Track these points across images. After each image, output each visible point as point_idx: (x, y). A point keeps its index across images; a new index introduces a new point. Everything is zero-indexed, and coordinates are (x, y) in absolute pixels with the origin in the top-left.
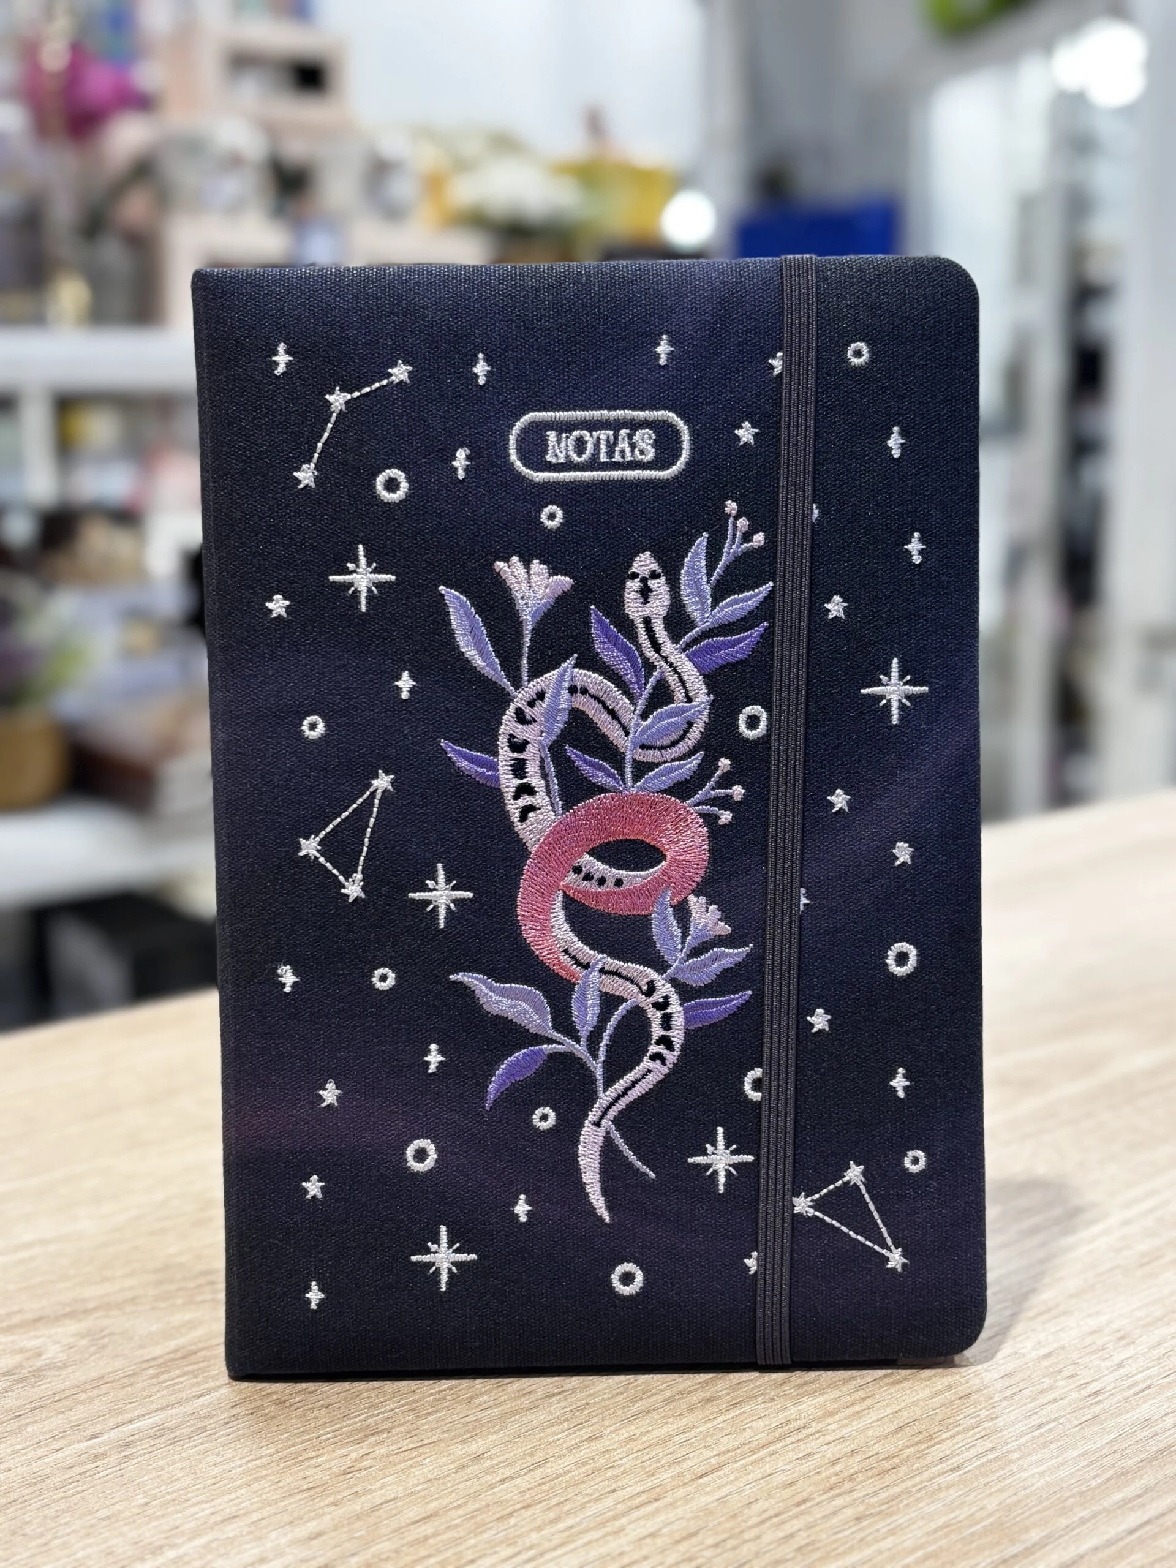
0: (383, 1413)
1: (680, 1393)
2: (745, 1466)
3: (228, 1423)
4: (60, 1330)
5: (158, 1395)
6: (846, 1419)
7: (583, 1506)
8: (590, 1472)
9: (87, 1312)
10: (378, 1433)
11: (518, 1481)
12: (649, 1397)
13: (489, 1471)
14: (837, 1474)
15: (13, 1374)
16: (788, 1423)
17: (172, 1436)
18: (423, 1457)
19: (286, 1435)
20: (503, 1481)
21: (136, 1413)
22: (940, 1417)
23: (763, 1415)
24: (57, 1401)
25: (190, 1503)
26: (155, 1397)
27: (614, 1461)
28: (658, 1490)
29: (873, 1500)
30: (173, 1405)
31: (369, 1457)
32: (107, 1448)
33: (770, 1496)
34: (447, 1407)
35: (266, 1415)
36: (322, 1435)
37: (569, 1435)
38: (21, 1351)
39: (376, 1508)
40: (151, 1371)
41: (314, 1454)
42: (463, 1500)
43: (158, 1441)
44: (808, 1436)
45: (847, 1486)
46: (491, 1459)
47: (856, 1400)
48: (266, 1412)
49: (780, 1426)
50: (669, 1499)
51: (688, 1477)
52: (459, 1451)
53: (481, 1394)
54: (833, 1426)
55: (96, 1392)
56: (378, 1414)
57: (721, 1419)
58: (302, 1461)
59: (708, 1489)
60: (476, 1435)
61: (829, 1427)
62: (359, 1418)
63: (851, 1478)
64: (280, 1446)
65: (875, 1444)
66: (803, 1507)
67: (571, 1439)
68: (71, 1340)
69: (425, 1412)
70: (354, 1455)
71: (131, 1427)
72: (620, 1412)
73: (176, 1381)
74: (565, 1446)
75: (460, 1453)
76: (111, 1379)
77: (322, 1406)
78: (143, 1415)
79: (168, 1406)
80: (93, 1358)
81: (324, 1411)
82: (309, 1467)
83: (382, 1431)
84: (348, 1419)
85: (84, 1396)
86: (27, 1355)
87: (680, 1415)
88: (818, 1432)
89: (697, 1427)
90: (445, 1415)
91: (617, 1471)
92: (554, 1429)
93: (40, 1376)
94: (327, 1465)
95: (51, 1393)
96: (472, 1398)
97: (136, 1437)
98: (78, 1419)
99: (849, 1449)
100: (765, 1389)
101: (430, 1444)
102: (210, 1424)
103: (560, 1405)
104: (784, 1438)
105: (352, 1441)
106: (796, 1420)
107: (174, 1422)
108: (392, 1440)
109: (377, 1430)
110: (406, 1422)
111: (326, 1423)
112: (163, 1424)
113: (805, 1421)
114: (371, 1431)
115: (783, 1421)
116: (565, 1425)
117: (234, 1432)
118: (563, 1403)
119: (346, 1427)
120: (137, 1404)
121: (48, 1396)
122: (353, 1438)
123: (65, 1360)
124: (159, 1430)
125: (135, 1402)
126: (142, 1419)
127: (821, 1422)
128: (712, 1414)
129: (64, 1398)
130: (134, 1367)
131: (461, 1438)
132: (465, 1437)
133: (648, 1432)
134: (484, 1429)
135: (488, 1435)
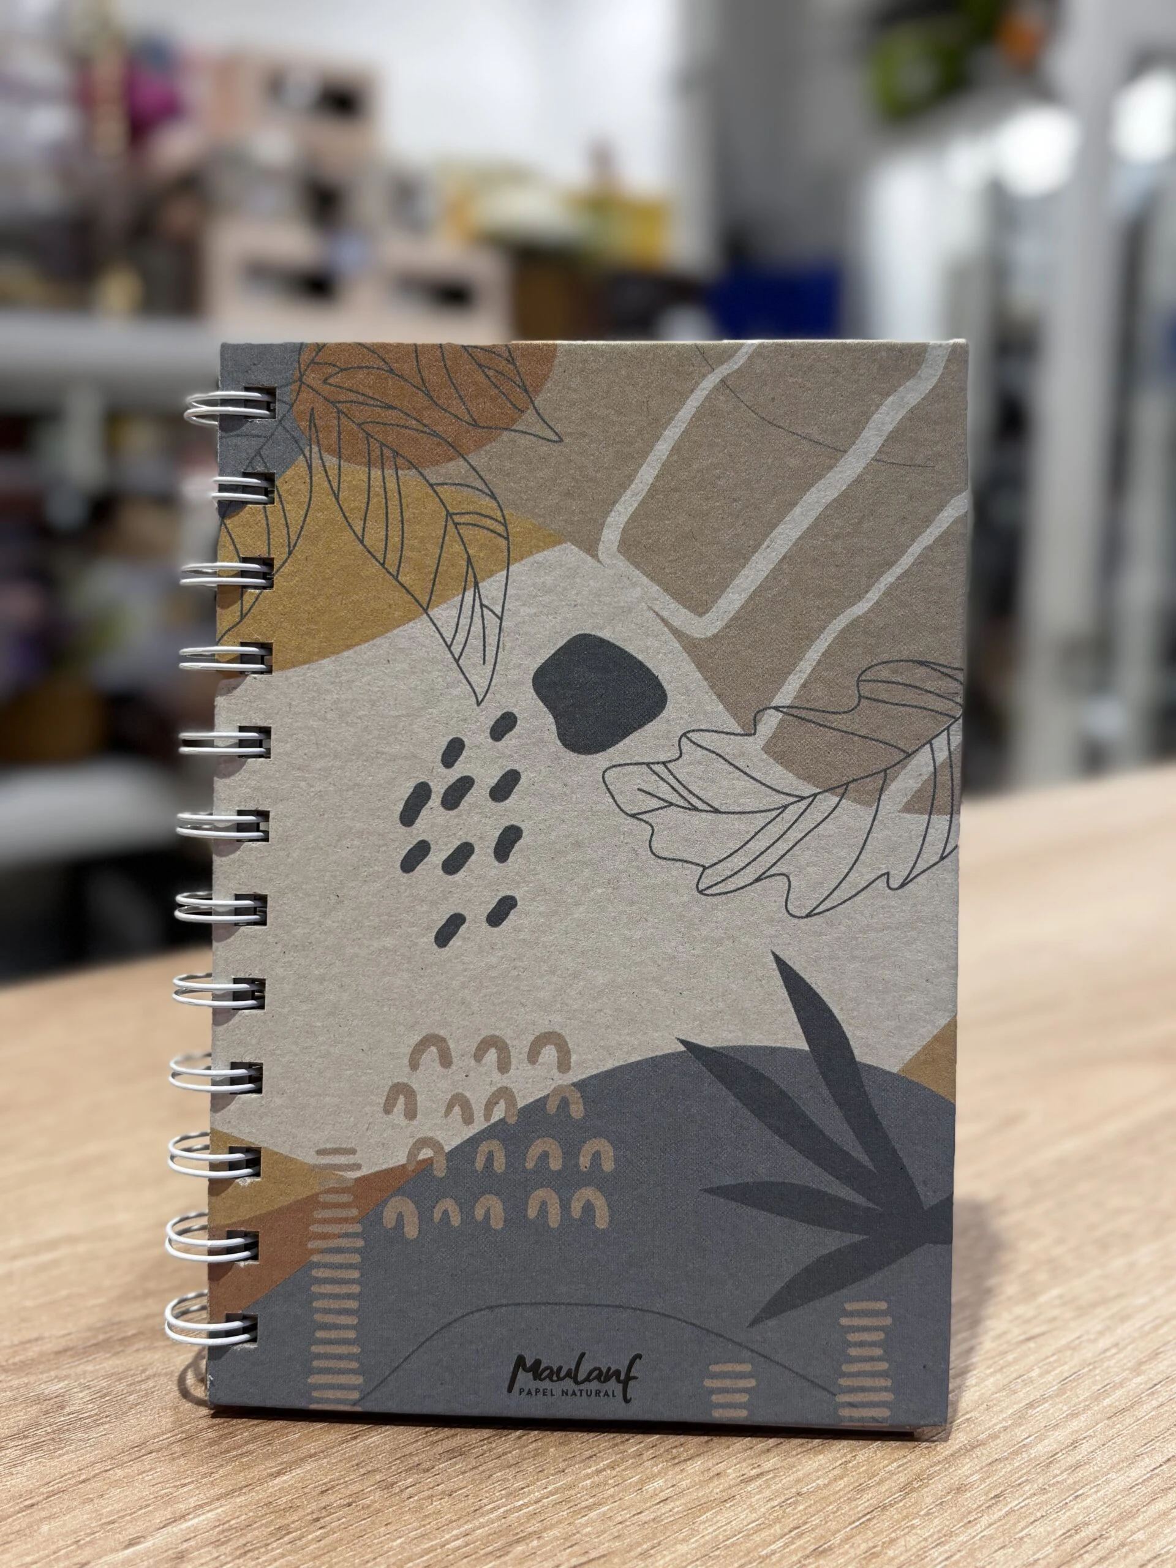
0: (526, 1505)
1: (919, 1477)
3: (317, 1520)
4: (90, 1368)
5: (222, 1472)
6: (1152, 1523)
9: (125, 1341)
10: (524, 1538)
12: (878, 1484)
15: (26, 1437)
16: (1077, 1529)
17: (242, 1541)
19: (399, 1541)
21: (193, 1502)
23: (1039, 1515)
24: (83, 1482)
26: (217, 1476)
30: (241, 1489)
34: (612, 1496)
35: (369, 1506)
36: (448, 1542)
37: (786, 1545)
38: (39, 1399)
43: (222, 1549)
44: (1112, 1552)
48: (367, 1501)
49: (1067, 1535)
53: (654, 1477)
54: (1140, 1536)
55: (137, 1466)
56: (520, 1508)
57: (984, 1521)
60: (659, 1544)
61: (1135, 1537)
62: (496, 1514)
64: (393, 1560)
67: (791, 1553)
68: (104, 1383)
69: (583, 1504)
71: (184, 1525)
72: (846, 1508)
73: (245, 1449)
76: (157, 1446)
77: (443, 1492)
78: (201, 1506)
79: (234, 1491)
80: (133, 1411)
81: (446, 1502)
84: (482, 1515)
85: (120, 1473)
86: (45, 1406)
87: (928, 1514)
88: (1123, 1545)
89: (957, 1535)
90: (610, 1510)
92: (764, 1534)
93: (61, 1440)
95: (75, 1468)
96: (643, 1482)
97: (192, 1543)
98: (111, 1513)
100: (1028, 1473)
101: (599, 1558)
102: (293, 1522)
103: (764, 1495)
104: (1081, 1555)
105: (491, 1553)
106: (1087, 1524)
107: (243, 1517)
108: (546, 1552)
109: (522, 1535)
110: (560, 1522)
111: (452, 1522)
112: (229, 1521)
113: (1098, 1526)
114: (514, 1535)
115: (1070, 1526)
116: (778, 1526)
117: (327, 1535)
118: (767, 1493)
119: (479, 1528)
120: (192, 1486)
121: (72, 1472)
122: (491, 1548)
123: (96, 1414)
124: (223, 1531)
125: (189, 1483)
126: (199, 1512)
127: (1121, 1528)
128: (970, 1513)
129: (94, 1477)
130: (187, 1427)
131: (639, 1550)
132: (645, 1546)
133: (892, 1541)
134: (668, 1534)
135: (676, 1543)
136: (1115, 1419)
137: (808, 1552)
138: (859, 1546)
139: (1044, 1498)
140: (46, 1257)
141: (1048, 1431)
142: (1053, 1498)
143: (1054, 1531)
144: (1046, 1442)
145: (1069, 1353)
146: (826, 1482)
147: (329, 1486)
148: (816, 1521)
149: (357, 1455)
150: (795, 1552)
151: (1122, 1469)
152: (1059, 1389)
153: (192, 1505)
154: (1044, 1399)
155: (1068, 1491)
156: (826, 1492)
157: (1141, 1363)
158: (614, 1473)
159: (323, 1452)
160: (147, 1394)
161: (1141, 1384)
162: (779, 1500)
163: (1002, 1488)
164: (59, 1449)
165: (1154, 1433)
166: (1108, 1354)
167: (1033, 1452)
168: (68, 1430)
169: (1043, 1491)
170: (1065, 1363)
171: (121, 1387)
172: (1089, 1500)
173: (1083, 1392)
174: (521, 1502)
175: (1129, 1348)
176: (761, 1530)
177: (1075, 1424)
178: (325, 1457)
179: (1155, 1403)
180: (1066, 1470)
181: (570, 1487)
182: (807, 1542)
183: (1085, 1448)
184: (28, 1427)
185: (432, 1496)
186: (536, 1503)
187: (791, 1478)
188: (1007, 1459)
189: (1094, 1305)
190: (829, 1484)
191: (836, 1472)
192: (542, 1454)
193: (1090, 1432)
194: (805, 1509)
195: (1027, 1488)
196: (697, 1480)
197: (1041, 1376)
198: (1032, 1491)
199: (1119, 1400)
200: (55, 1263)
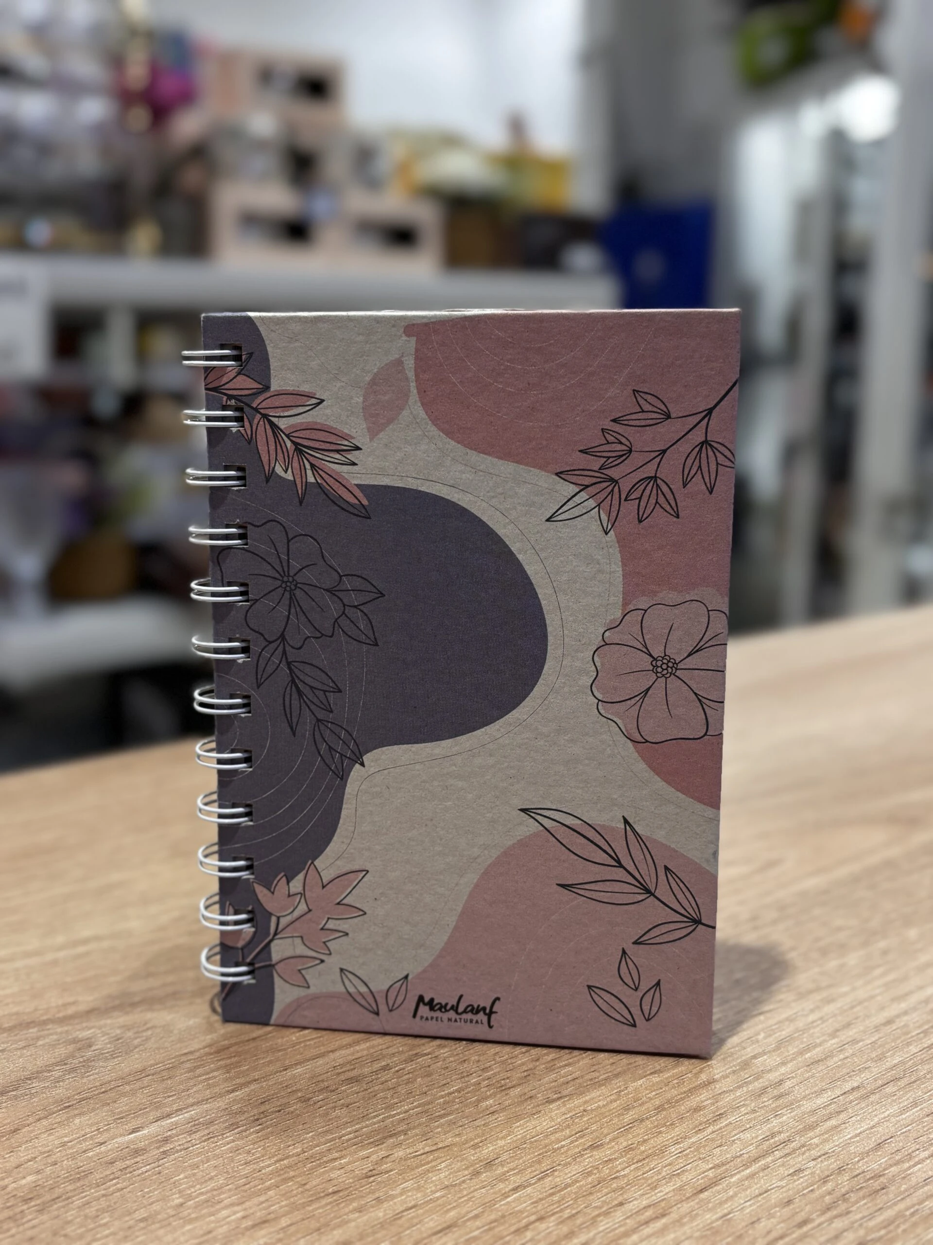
0: (398, 1114)
1: (668, 1102)
2: (741, 1180)
3: (257, 1120)
4: (109, 1021)
5: (195, 1089)
6: (826, 1133)
7: (594, 1221)
8: (596, 1183)
9: (134, 1005)
10: (395, 1134)
11: (529, 1190)
12: (640, 1105)
13: (502, 1178)
14: (829, 1193)
15: (66, 1064)
16: (773, 1135)
17: (207, 1132)
18: (439, 1161)
19: (311, 1134)
20: (515, 1189)
21: (175, 1107)
22: (915, 1135)
23: (748, 1126)
24: (103, 1092)
25: (222, 1205)
26: (192, 1091)
27: (618, 1171)
28: (663, 1204)
29: (871, 1224)
30: (207, 1100)
31: (388, 1159)
32: (147, 1142)
33: (771, 1216)
34: (457, 1109)
35: (292, 1112)
36: (344, 1135)
37: (572, 1142)
38: (75, 1041)
39: (398, 1216)
40: (188, 1065)
41: (337, 1155)
42: (480, 1210)
43: (193, 1136)
44: (794, 1150)
45: (843, 1207)
46: (503, 1166)
47: (830, 1113)
48: (292, 1109)
49: (766, 1139)
50: (674, 1216)
51: (689, 1192)
52: (472, 1156)
53: (486, 1098)
54: (816, 1141)
55: (138, 1084)
56: (394, 1116)
57: (710, 1130)
58: (326, 1162)
59: (710, 1205)
60: (486, 1140)
61: (812, 1141)
62: (377, 1119)
63: (844, 1197)
64: (306, 1146)
65: (859, 1161)
66: (805, 1229)
67: (575, 1147)
68: (118, 1032)
69: (437, 1114)
70: (374, 1158)
71: (169, 1121)
72: (616, 1120)
73: (211, 1075)
74: (570, 1153)
75: (472, 1158)
76: (152, 1072)
77: (343, 1105)
78: (181, 1110)
79: (203, 1101)
80: (137, 1050)
81: (344, 1111)
82: (333, 1169)
83: (399, 1132)
84: (368, 1120)
85: (128, 1088)
86: (78, 1045)
87: (671, 1125)
88: (803, 1146)
89: (690, 1138)
90: (455, 1118)
91: (622, 1183)
92: (557, 1135)
93: (89, 1066)
94: (350, 1167)
95: (98, 1084)
96: (479, 1101)
97: (174, 1132)
98: (121, 1112)
99: (834, 1166)
100: (745, 1100)
101: (444, 1147)
102: (241, 1121)
103: (561, 1111)
104: (773, 1152)
105: (372, 1143)
106: (780, 1132)
107: (208, 1117)
108: (409, 1143)
109: (394, 1132)
110: (419, 1125)
111: (347, 1123)
112: (198, 1119)
113: (788, 1134)
114: (388, 1132)
115: (768, 1134)
116: (568, 1131)
117: (263, 1129)
118: (563, 1109)
119: (365, 1127)
120: (175, 1097)
121: (96, 1087)
122: (372, 1140)
123: (113, 1051)
124: (195, 1125)
125: (173, 1095)
126: (179, 1113)
127: (803, 1136)
128: (701, 1124)
129: (110, 1090)
130: (173, 1060)
131: (472, 1143)
132: (476, 1141)
133: (645, 1141)
134: (493, 1134)
135: (497, 1140)
136: (812, 1066)
137: (586, 1147)
138: (621, 1143)
139: (753, 1116)
140: (81, 949)
141: (764, 1073)
142: (760, 1116)
143: (757, 1137)
144: (761, 1081)
145: (787, 1023)
146: (605, 1103)
147: (266, 1099)
148: (594, 1127)
149: (286, 1080)
150: (578, 1146)
151: (810, 1098)
152: (776, 1046)
153: (175, 1109)
154: (764, 1053)
155: (771, 1111)
156: (603, 1110)
157: (838, 1030)
158: (460, 1095)
159: (264, 1078)
160: (147, 1040)
161: (834, 1044)
162: (571, 1114)
163: (726, 1109)
164: (88, 1072)
165: (838, 1075)
166: (815, 1024)
167: (751, 1087)
168: (94, 1060)
169: (754, 1111)
170: (783, 1030)
171: (130, 1034)
172: (785, 1118)
173: (792, 1050)
174: (395, 1112)
175: (830, 1021)
176: (556, 1132)
177: (783, 1070)
178: (265, 1081)
179: (842, 1056)
180: (772, 1098)
181: (429, 1103)
182: (587, 1141)
183: (788, 1084)
184: (67, 1058)
185: (335, 1107)
186: (405, 1112)
187: (581, 1101)
188: (732, 1091)
189: (811, 992)
190: (607, 1104)
191: (612, 1097)
192: (412, 1082)
193: (793, 1075)
194: (588, 1120)
195: (743, 1109)
196: (516, 1100)
197: (765, 1038)
198: (746, 1111)
199: (817, 1055)
200: (87, 954)
